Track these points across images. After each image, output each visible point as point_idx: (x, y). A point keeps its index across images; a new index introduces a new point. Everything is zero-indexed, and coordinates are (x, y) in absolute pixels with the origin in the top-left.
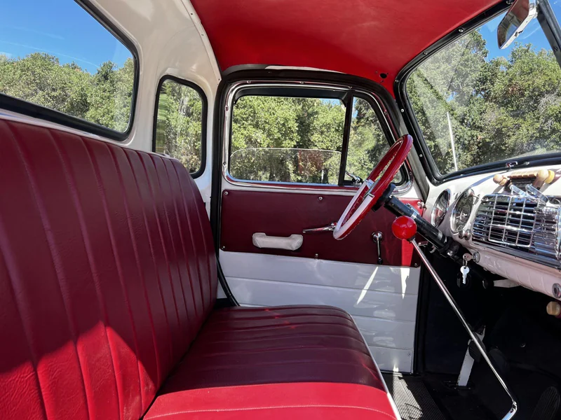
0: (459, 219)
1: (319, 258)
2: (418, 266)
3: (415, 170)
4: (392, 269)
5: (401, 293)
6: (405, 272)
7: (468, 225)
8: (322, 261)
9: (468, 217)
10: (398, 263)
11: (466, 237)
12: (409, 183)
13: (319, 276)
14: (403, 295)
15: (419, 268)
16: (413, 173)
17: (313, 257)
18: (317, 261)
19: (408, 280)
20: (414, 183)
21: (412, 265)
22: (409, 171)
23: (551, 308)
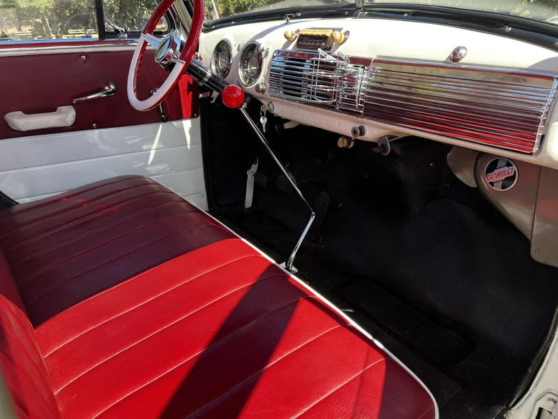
0: (247, 71)
1: (97, 128)
2: (197, 117)
3: (180, 14)
4: (175, 123)
5: (186, 145)
6: (187, 124)
7: (261, 79)
8: (102, 130)
9: (259, 71)
10: (179, 117)
11: (263, 91)
12: (177, 30)
13: (102, 147)
14: (189, 146)
15: (199, 118)
16: (179, 18)
17: (90, 128)
18: (97, 131)
19: (191, 132)
20: (183, 31)
21: (192, 117)
22: (175, 17)
23: (341, 143)
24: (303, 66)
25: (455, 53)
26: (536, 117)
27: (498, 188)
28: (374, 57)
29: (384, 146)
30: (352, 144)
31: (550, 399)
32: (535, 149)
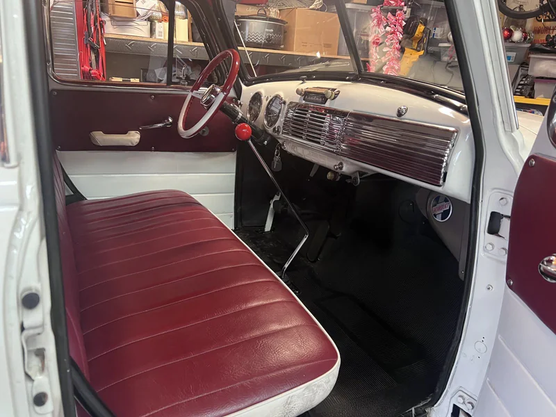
1: (155, 151)
8: (158, 152)
11: (278, 132)
15: (235, 152)
17: (149, 149)
18: (154, 153)
21: (231, 151)
23: (329, 175)
24: (306, 114)
25: (399, 111)
26: (440, 158)
27: (439, 219)
28: (351, 110)
29: (356, 178)
30: (339, 177)
31: (460, 396)
32: (441, 182)
